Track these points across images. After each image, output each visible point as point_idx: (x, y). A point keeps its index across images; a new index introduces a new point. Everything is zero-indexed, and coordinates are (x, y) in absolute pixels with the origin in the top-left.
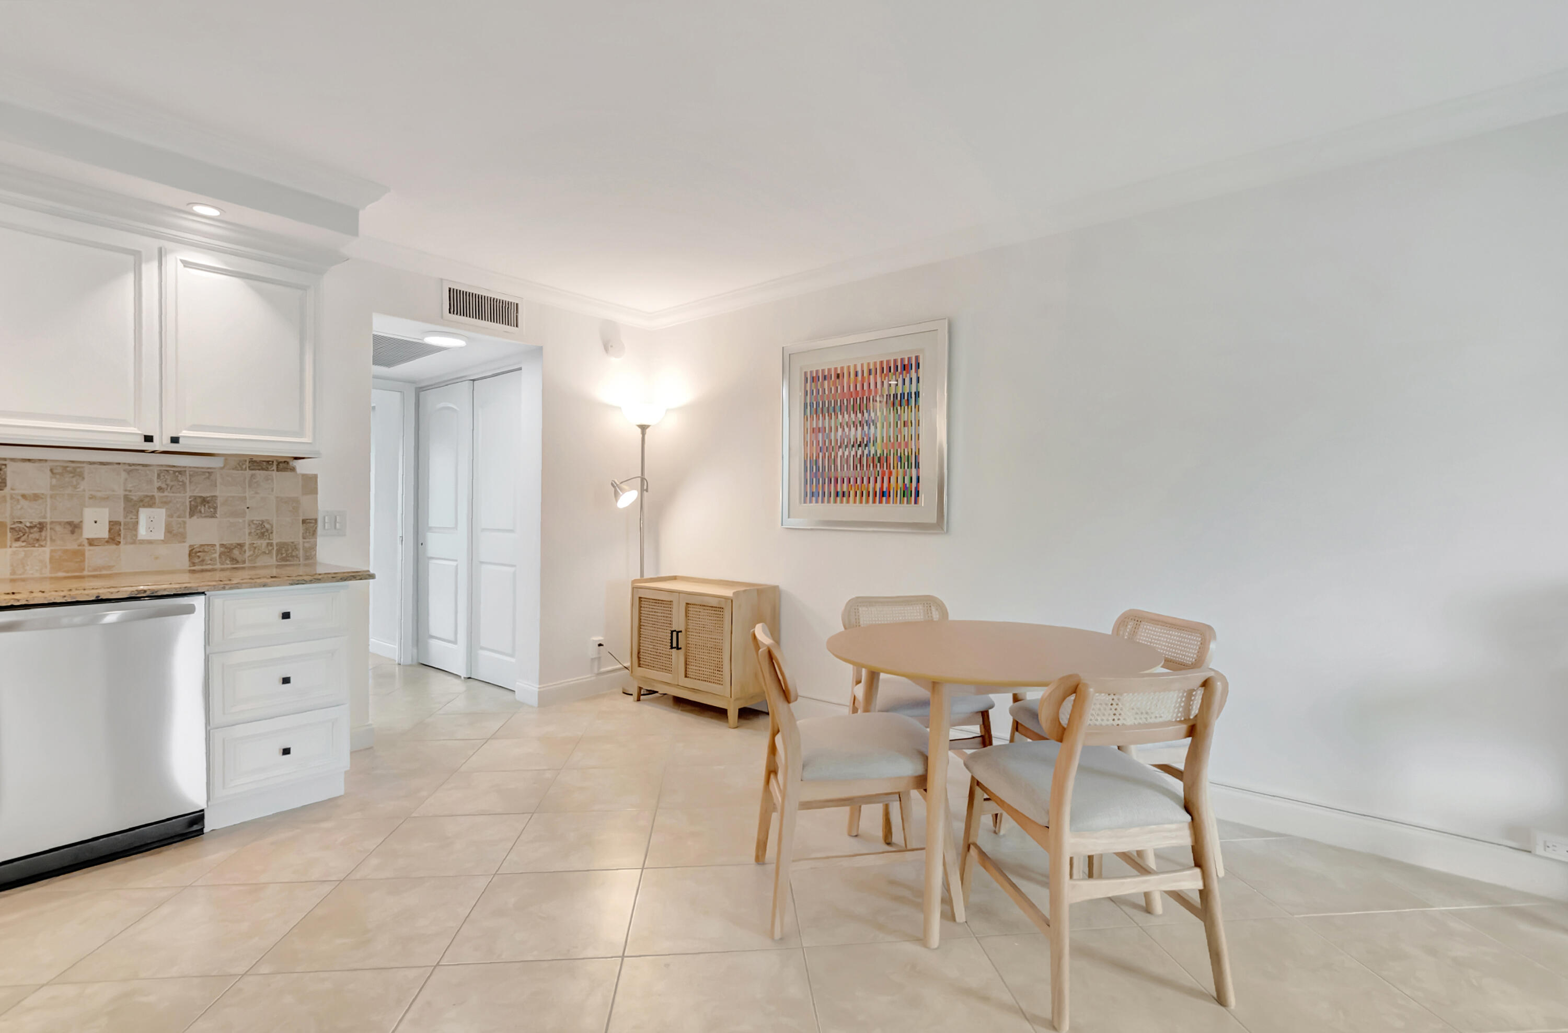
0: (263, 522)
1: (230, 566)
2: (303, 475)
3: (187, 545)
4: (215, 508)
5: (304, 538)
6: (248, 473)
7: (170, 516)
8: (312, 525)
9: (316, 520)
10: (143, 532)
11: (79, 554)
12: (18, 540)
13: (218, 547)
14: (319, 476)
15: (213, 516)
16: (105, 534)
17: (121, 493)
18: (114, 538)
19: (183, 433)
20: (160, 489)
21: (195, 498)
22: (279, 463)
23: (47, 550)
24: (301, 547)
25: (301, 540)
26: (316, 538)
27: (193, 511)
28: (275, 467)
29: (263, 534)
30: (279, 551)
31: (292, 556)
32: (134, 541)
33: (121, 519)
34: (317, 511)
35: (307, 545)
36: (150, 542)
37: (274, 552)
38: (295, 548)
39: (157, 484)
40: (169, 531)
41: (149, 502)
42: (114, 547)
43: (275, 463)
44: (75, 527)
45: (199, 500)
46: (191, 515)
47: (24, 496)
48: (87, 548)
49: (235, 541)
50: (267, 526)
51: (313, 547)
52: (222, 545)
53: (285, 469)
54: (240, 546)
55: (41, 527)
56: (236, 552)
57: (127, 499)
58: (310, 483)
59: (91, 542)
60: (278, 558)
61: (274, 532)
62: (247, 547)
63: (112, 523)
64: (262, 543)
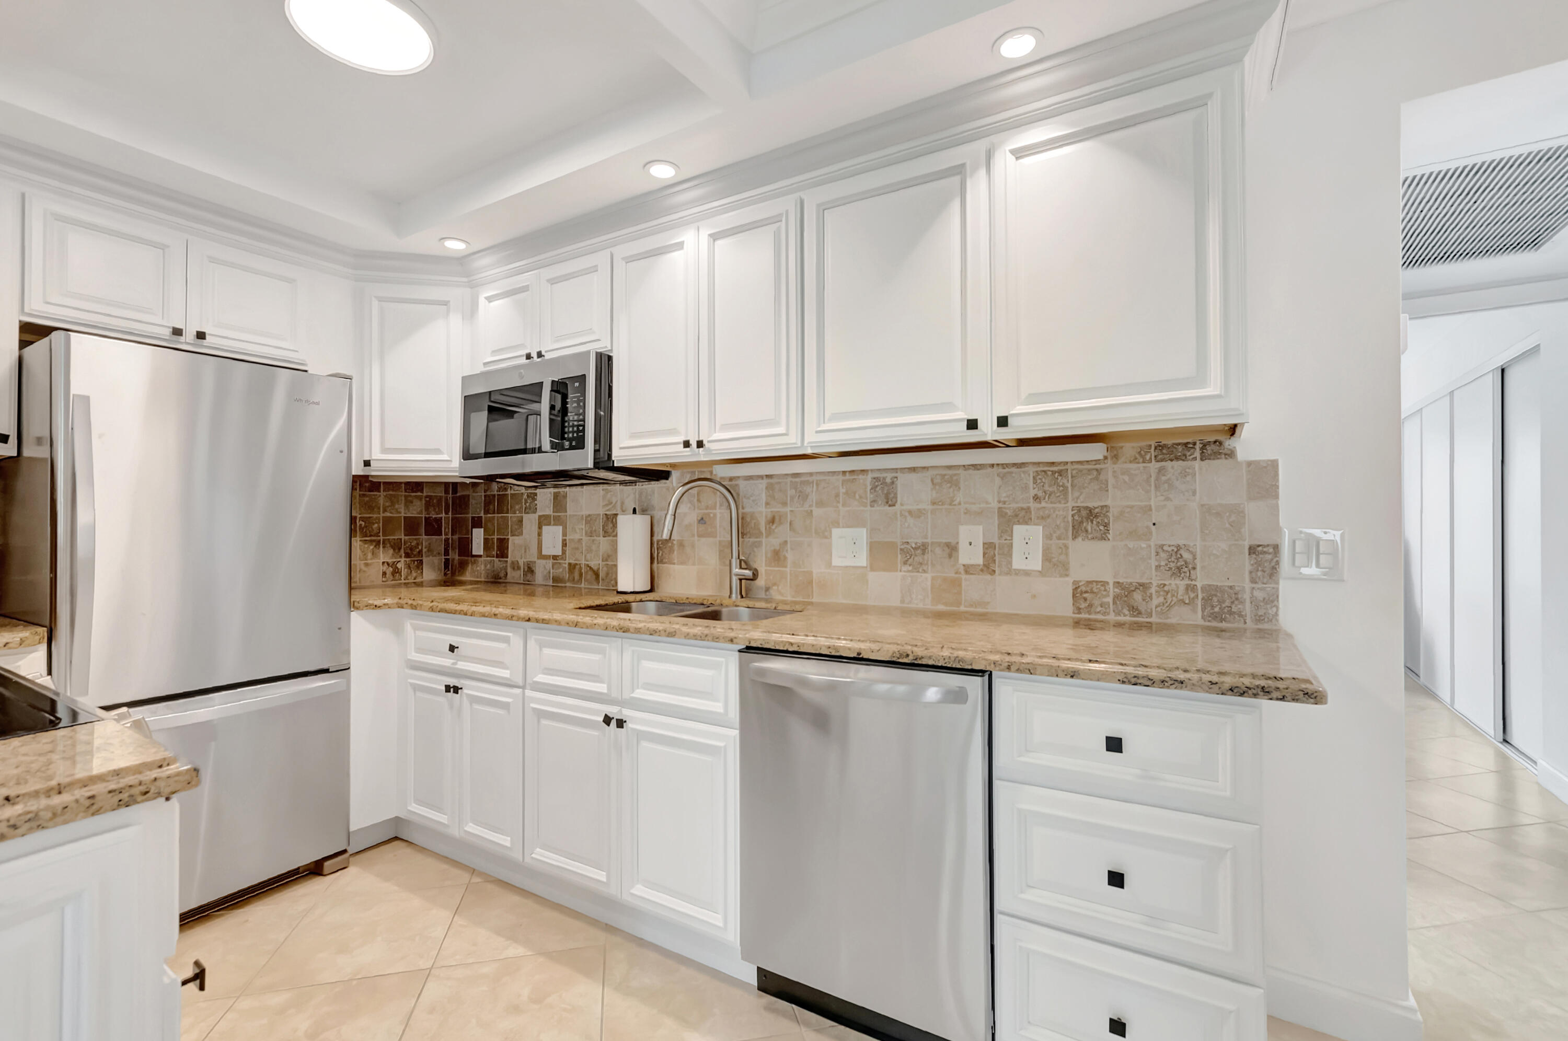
0: (1179, 547)
1: (1128, 619)
2: (1249, 464)
3: (1070, 580)
4: (1106, 525)
5: (1253, 581)
6: (1154, 466)
7: (1048, 537)
8: (1269, 557)
9: (1276, 548)
10: (1018, 562)
11: (955, 583)
12: (905, 563)
13: (1111, 585)
14: (1283, 463)
15: (1104, 537)
16: (979, 560)
17: (995, 505)
18: (988, 567)
19: (1014, 413)
20: (1036, 498)
21: (1079, 509)
22: (1204, 446)
23: (929, 576)
24: (1247, 596)
25: (1248, 585)
26: (1278, 583)
27: (1077, 530)
28: (1197, 454)
29: (1179, 569)
30: (1207, 601)
31: (1231, 613)
32: (1010, 572)
33: (996, 540)
34: (1278, 530)
35: (1259, 595)
36: (1027, 573)
37: (1199, 602)
38: (1236, 598)
39: (1032, 492)
40: (1047, 557)
41: (1023, 516)
42: (988, 577)
43: (1198, 446)
44: (952, 549)
45: (1084, 513)
46: (1075, 537)
47: (910, 512)
48: (964, 576)
49: (1137, 578)
50: (1186, 555)
51: (1272, 600)
52: (1117, 584)
53: (1216, 455)
54: (1144, 587)
55: (923, 548)
56: (1137, 596)
57: (1001, 513)
58: (1264, 476)
59: (968, 569)
60: (1205, 614)
61: (1198, 567)
62: (1153, 590)
63: (986, 546)
64: (1179, 584)
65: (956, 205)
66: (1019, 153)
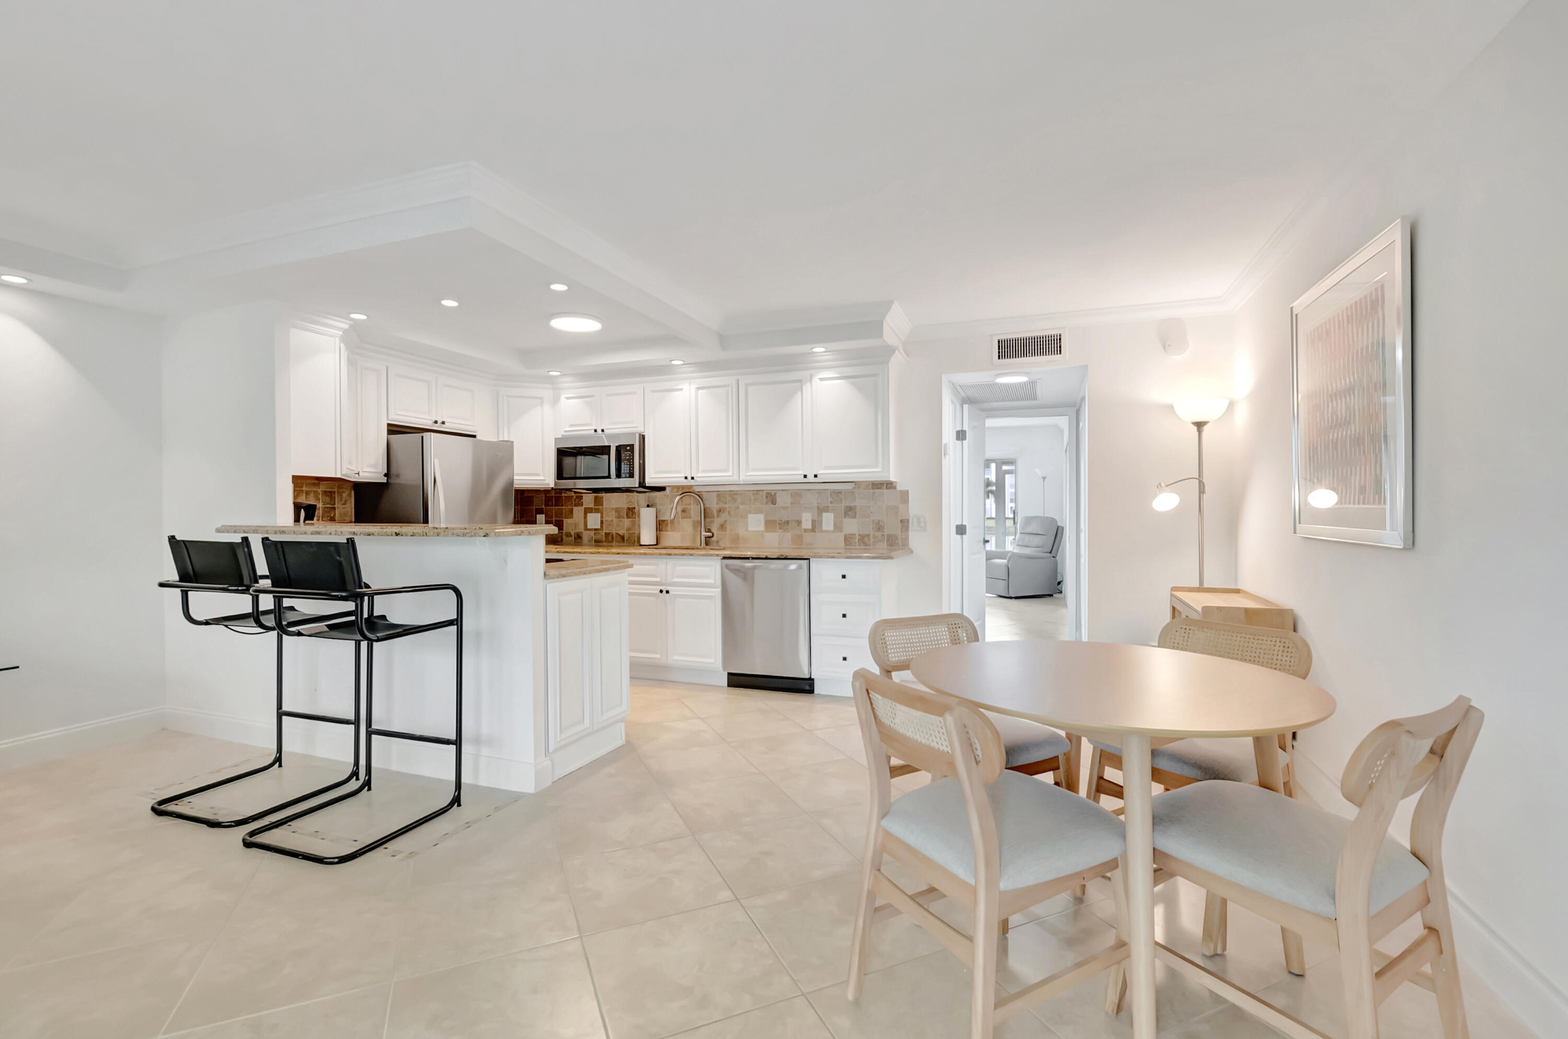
0: (879, 521)
1: (863, 547)
2: (901, 491)
3: (843, 534)
4: (856, 513)
5: (902, 532)
6: (871, 491)
7: (835, 517)
8: (906, 523)
9: (908, 520)
10: (825, 528)
11: (801, 536)
12: (780, 528)
13: (857, 535)
14: (910, 492)
15: (855, 517)
16: (810, 527)
17: (816, 505)
18: (813, 530)
19: (820, 472)
20: (831, 502)
21: (846, 507)
22: (887, 484)
23: (790, 533)
24: (900, 538)
25: (900, 533)
26: (908, 532)
27: (846, 515)
28: (884, 488)
29: (879, 528)
30: (888, 540)
31: (895, 543)
32: (822, 531)
33: (816, 519)
34: (908, 515)
35: (903, 537)
36: (828, 531)
37: (886, 540)
38: (897, 538)
39: (830, 500)
40: (835, 525)
41: (826, 510)
42: (813, 533)
43: (885, 484)
44: (799, 523)
45: (848, 508)
46: (845, 517)
47: (782, 508)
48: (804, 533)
49: (865, 533)
50: (881, 523)
51: (907, 538)
52: (859, 535)
53: (890, 488)
54: (868, 535)
55: (787, 522)
56: (866, 539)
57: (818, 508)
58: (905, 496)
59: (806, 531)
60: (887, 543)
61: (885, 528)
62: (871, 536)
64: (879, 534)
65: (800, 393)
66: (821, 379)
